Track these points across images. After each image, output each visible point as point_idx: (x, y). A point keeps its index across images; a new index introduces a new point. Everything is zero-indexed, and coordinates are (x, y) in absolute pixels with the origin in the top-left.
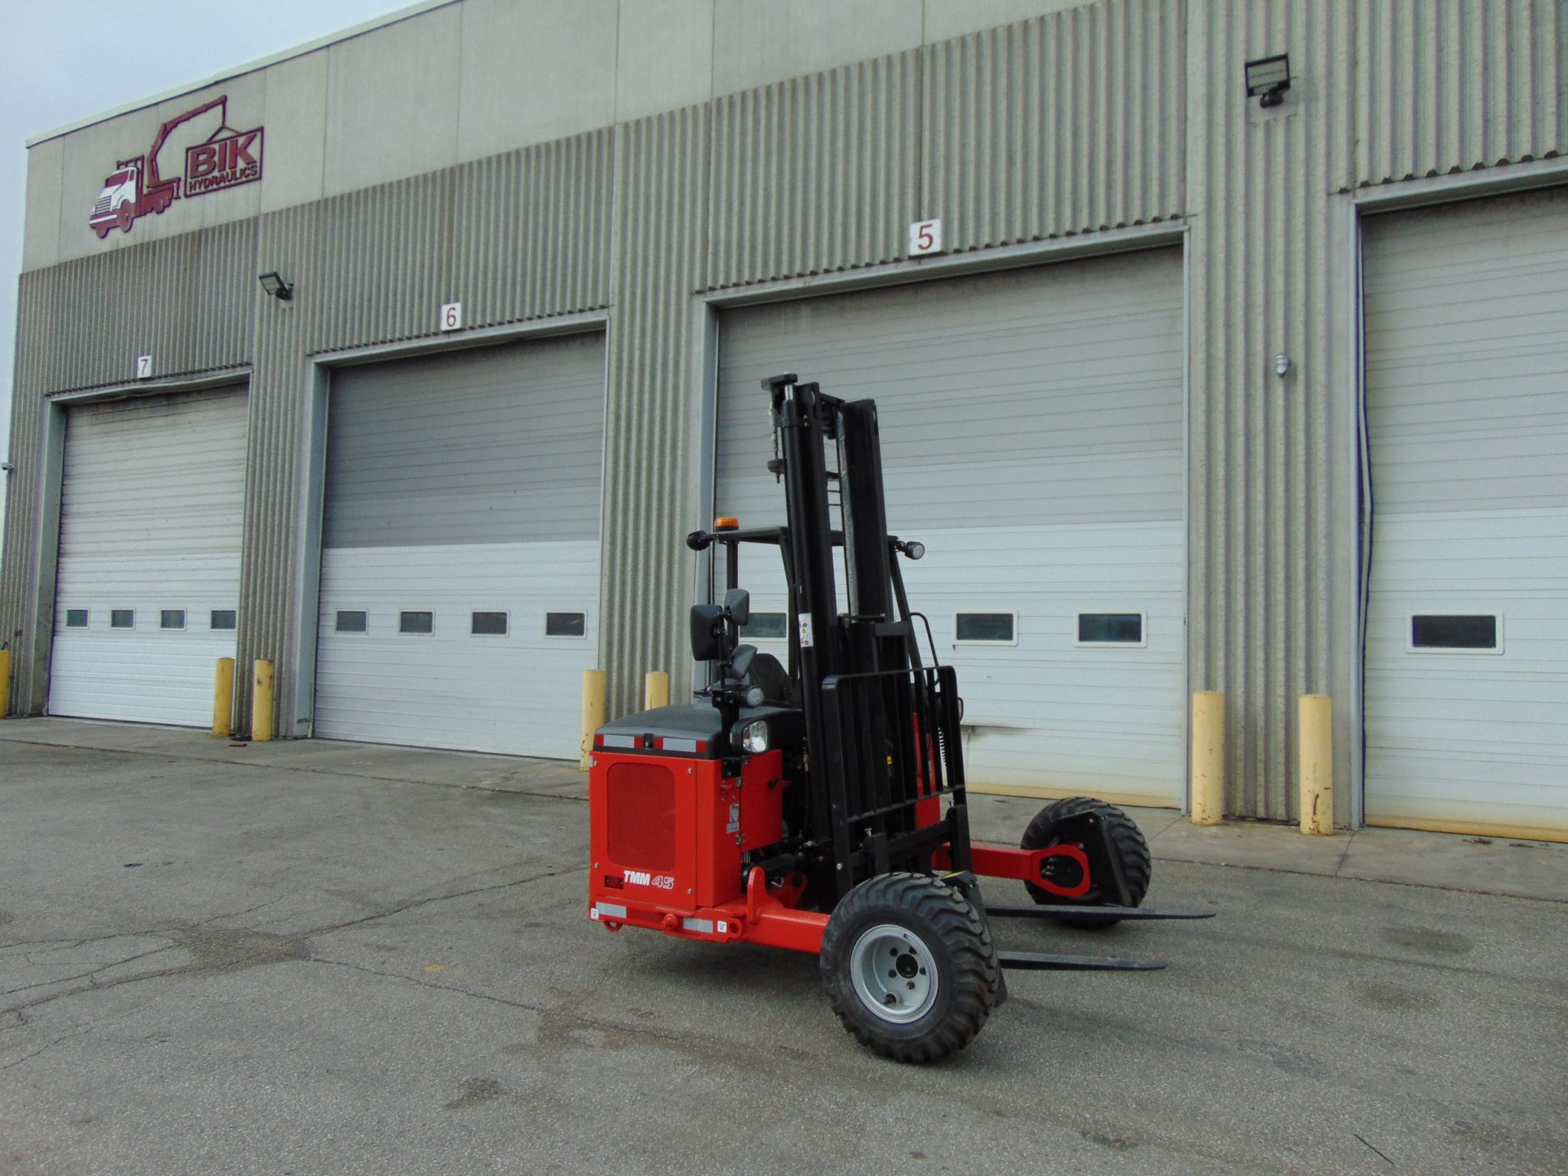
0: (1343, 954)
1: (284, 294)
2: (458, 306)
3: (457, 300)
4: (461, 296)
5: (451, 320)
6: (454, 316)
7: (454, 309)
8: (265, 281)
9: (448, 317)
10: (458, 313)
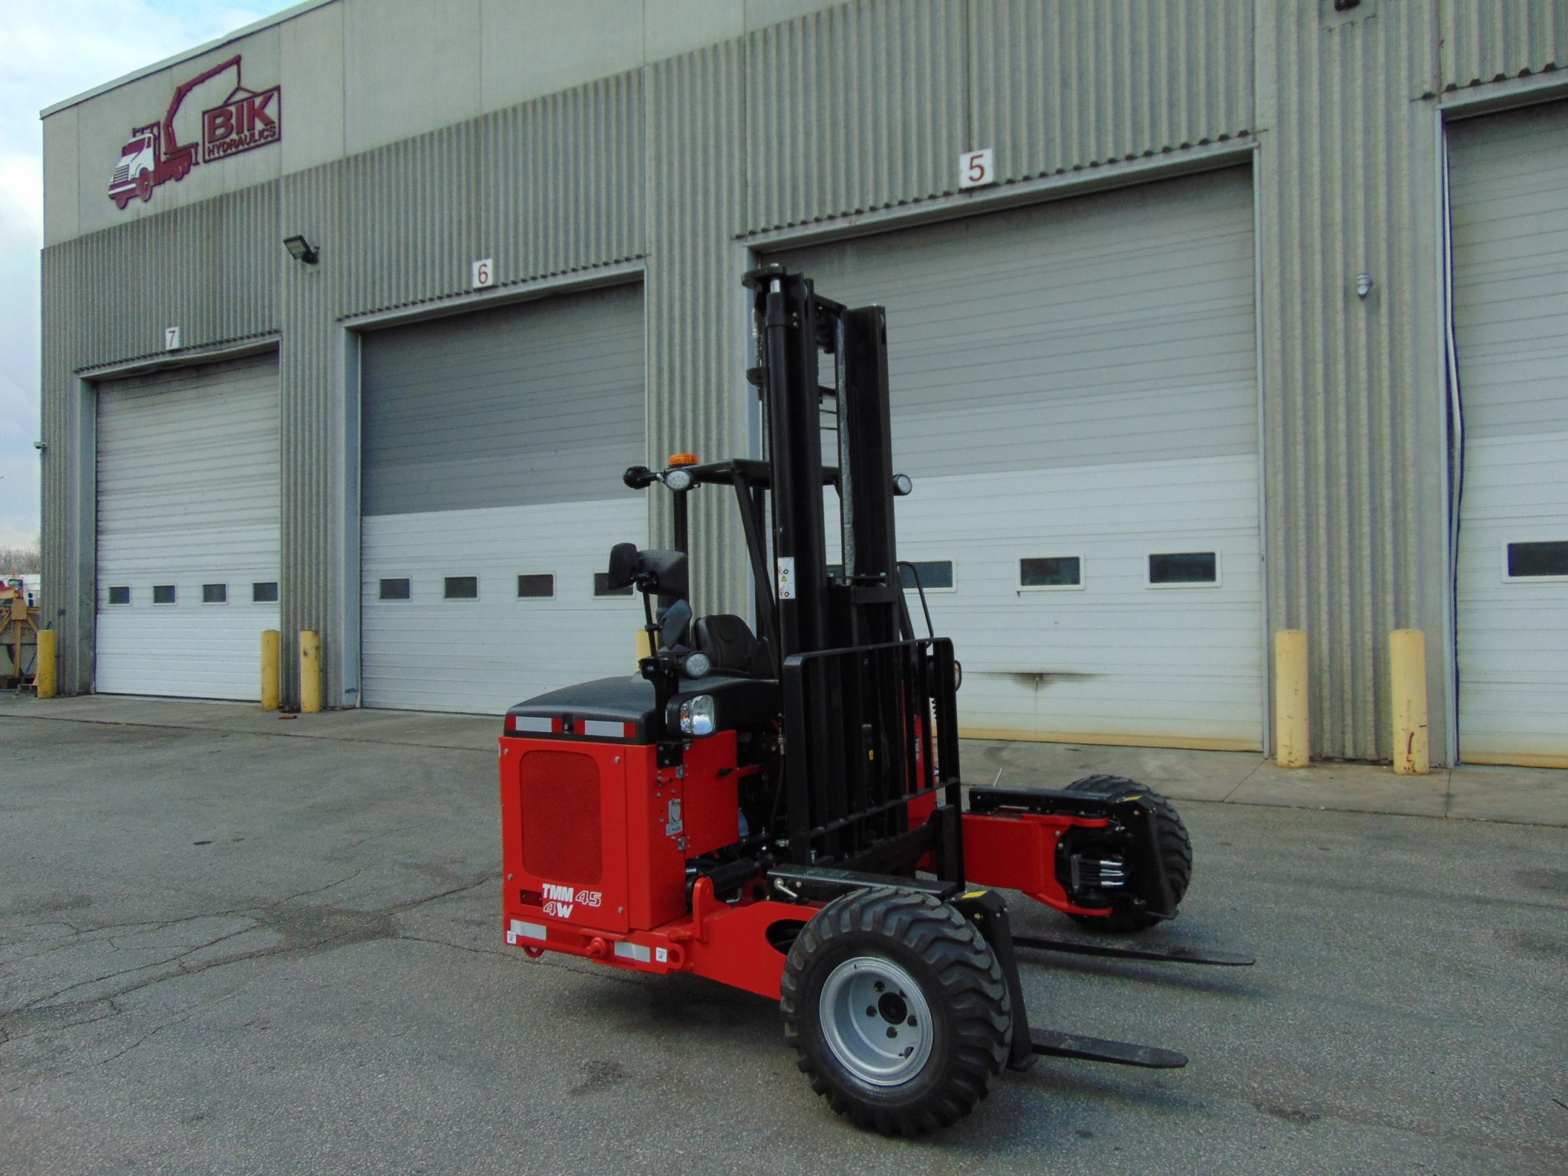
0: (1478, 900)
1: (310, 257)
2: (489, 262)
3: (487, 257)
4: (492, 251)
5: (483, 277)
6: (486, 273)
7: (485, 265)
8: (291, 245)
9: (480, 274)
10: (489, 269)
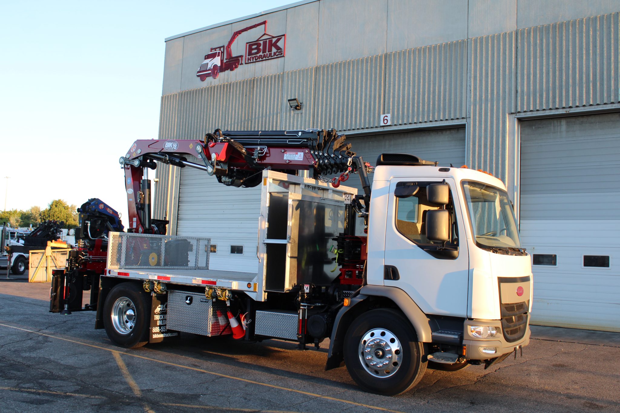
1: (297, 107)
2: (389, 116)
3: (388, 113)
4: (391, 111)
5: (386, 121)
6: (387, 120)
7: (387, 116)
8: (291, 102)
9: (384, 120)
10: (389, 118)
